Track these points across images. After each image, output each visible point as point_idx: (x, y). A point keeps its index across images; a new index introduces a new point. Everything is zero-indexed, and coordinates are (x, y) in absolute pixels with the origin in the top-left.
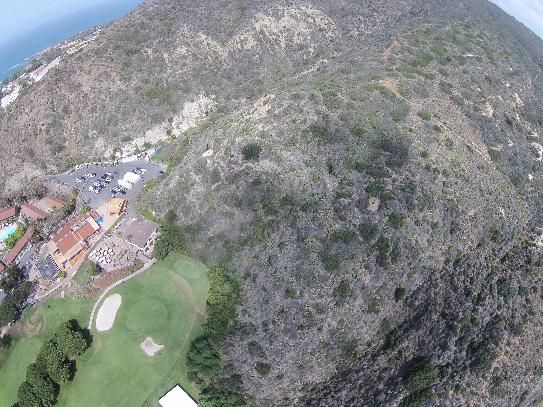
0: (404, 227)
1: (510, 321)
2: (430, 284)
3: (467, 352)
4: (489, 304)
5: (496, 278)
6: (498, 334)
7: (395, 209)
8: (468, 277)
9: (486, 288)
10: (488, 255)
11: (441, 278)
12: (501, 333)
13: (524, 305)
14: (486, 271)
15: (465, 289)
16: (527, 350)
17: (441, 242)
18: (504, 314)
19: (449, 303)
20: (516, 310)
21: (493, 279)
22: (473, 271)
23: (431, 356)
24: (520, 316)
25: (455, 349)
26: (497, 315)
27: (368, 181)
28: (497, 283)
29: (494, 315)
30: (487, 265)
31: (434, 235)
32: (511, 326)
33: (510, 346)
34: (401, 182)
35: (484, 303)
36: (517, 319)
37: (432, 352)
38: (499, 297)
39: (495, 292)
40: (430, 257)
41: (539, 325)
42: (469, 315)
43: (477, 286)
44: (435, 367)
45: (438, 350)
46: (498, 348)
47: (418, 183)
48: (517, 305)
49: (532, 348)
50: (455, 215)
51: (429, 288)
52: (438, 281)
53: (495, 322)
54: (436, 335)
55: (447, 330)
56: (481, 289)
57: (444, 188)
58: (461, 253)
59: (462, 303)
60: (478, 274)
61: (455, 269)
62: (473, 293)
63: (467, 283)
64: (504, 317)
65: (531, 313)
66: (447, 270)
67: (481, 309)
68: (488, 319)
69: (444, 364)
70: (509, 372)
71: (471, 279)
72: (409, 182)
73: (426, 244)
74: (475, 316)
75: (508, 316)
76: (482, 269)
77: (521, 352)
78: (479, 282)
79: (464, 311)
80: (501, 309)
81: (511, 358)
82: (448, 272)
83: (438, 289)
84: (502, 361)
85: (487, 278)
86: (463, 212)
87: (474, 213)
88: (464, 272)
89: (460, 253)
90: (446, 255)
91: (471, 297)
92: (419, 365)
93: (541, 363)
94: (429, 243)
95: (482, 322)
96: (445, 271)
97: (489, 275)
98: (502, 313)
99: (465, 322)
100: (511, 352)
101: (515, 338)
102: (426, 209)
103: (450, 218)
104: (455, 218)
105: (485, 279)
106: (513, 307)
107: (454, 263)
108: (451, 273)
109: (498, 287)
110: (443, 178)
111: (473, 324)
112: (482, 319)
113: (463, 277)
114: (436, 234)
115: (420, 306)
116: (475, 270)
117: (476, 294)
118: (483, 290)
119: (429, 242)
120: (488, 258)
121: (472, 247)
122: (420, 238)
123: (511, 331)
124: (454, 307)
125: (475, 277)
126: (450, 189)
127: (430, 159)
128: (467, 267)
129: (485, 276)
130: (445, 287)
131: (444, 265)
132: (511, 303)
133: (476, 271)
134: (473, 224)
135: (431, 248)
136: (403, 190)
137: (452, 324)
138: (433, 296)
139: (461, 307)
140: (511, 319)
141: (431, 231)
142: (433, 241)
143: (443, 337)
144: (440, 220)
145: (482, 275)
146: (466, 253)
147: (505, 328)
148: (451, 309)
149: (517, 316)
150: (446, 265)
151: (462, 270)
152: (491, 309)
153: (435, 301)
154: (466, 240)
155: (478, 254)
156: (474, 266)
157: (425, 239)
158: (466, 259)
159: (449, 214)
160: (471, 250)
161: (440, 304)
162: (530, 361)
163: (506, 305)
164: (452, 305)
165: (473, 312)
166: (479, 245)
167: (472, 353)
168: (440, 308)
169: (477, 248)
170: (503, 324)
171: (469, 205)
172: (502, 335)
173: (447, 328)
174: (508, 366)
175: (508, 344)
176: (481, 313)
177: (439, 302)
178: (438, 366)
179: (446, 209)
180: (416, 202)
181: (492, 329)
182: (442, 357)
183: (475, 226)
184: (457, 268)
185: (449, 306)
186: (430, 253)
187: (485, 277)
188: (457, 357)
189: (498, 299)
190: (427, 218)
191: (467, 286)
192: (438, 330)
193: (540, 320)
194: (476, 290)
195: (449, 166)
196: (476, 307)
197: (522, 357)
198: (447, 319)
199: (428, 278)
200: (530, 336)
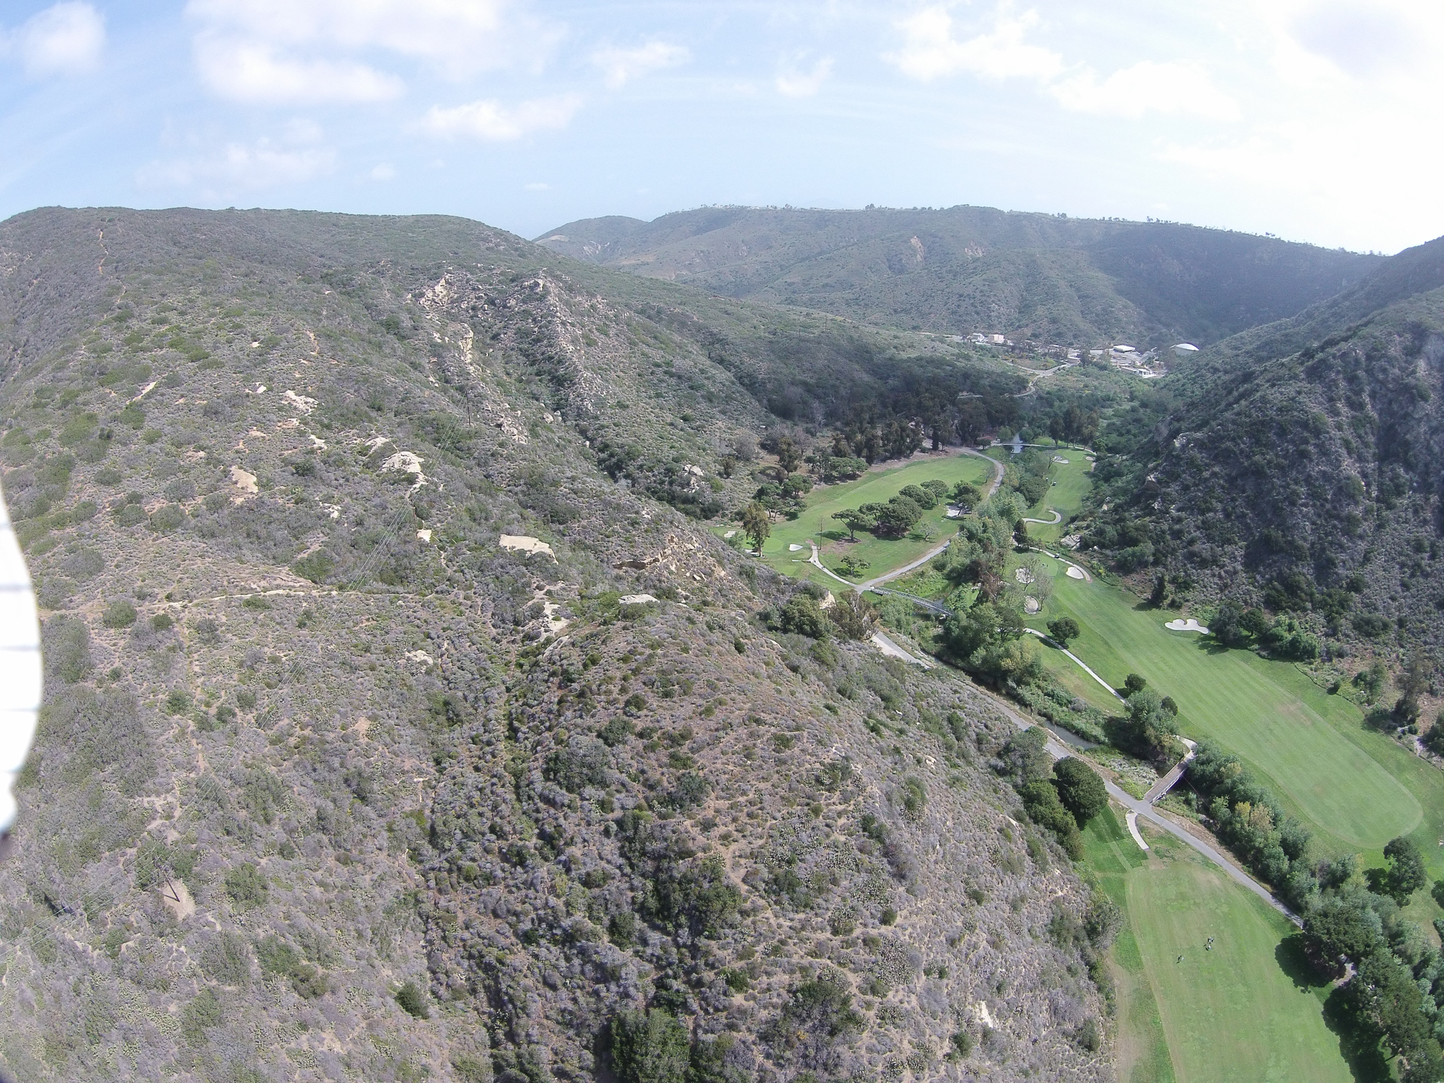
0: (272, 885)
1: (657, 798)
2: (437, 924)
3: (654, 927)
4: (579, 825)
5: (537, 775)
6: (665, 840)
7: (224, 869)
8: (483, 834)
9: (537, 811)
10: (475, 760)
11: (440, 891)
12: (668, 833)
13: (645, 748)
14: (503, 786)
15: (505, 858)
16: (755, 786)
17: (365, 836)
18: (630, 803)
19: (508, 911)
20: (643, 772)
21: (532, 783)
22: (481, 815)
23: (612, 1010)
24: (665, 770)
25: (630, 952)
26: (620, 823)
27: (127, 864)
28: (547, 779)
29: (614, 827)
30: (494, 776)
31: (338, 838)
32: (671, 800)
33: (716, 825)
34: (182, 804)
35: (567, 835)
36: (665, 779)
37: (602, 1005)
38: (580, 794)
39: (563, 796)
40: (377, 884)
41: (721, 733)
42: (570, 883)
43: (518, 827)
44: (647, 1013)
45: (608, 990)
46: (700, 854)
47: (212, 775)
48: (634, 763)
49: (762, 773)
50: (336, 762)
51: (444, 931)
52: (443, 903)
53: (630, 833)
54: (566, 978)
55: (570, 948)
56: (532, 823)
57: (269, 732)
58: (421, 812)
59: (530, 885)
60: (495, 808)
61: (443, 850)
62: (526, 847)
63: (495, 846)
64: (635, 808)
65: (675, 740)
66: (433, 869)
67: (576, 851)
68: (611, 847)
69: (652, 991)
70: (779, 848)
71: (492, 830)
72: (195, 790)
73: (344, 870)
74: (583, 871)
75: (640, 796)
76: (492, 792)
77: (751, 803)
78: (512, 818)
79: (553, 890)
80: (612, 803)
81: (747, 833)
82: (439, 870)
83: (460, 914)
84: (740, 856)
85: (518, 795)
86: (345, 739)
87: (369, 718)
88: (466, 836)
89: (418, 815)
90: (400, 848)
91: (532, 855)
92: (618, 1046)
93: (818, 765)
94: (345, 864)
95: (609, 862)
96: (432, 875)
97: (517, 787)
98: (623, 808)
99: (580, 900)
100: (731, 828)
101: (706, 805)
102: (274, 809)
103: (333, 777)
104: (342, 765)
105: (519, 800)
106: (629, 775)
107: (430, 842)
108: (447, 865)
109: (559, 784)
110: (250, 716)
111: (598, 886)
112: (601, 859)
113: (475, 848)
114: (338, 834)
115: (472, 975)
116: (481, 809)
117: (533, 842)
118: (537, 821)
119: (344, 861)
120: (482, 763)
121: (429, 782)
122: (321, 872)
123: (681, 806)
124: (527, 905)
125: (497, 819)
126: (281, 723)
127: (195, 702)
128: (461, 820)
129: (511, 796)
130: (466, 898)
131: (420, 867)
132: (618, 775)
133: (485, 809)
134: (388, 740)
135: (360, 868)
136: (201, 816)
137: (564, 930)
138: (467, 935)
139: (537, 891)
140: (652, 794)
141: (325, 839)
142: (349, 850)
143: (582, 966)
144: (319, 802)
145: (504, 801)
146: (430, 803)
147: (662, 817)
148: (526, 914)
149: (658, 776)
150: (421, 862)
151: (459, 835)
152: (595, 828)
153: (484, 938)
154: (403, 782)
155: (454, 778)
156: (472, 806)
157: (331, 862)
158: (444, 811)
159: (323, 771)
160: (434, 788)
161: (498, 932)
162: (791, 789)
163: (613, 787)
164: (519, 909)
165: (568, 871)
166: (438, 762)
167: (665, 918)
168: (507, 937)
169: (441, 771)
170: (650, 819)
171: (344, 715)
172: (674, 832)
173: (564, 946)
174: (761, 847)
175: (707, 826)
176: (584, 854)
177: (492, 933)
178: (647, 1006)
179: (309, 768)
180: (243, 813)
181: (643, 849)
182: (631, 989)
183: (393, 740)
184: (447, 844)
185: (516, 914)
186: (368, 877)
187: (514, 797)
188: (653, 955)
189: (583, 799)
190: (294, 823)
191: (500, 849)
192: (556, 967)
193: (713, 725)
194: (525, 835)
195: (240, 680)
196: (563, 858)
197: (765, 804)
198: (542, 937)
199: (419, 920)
200: (731, 767)
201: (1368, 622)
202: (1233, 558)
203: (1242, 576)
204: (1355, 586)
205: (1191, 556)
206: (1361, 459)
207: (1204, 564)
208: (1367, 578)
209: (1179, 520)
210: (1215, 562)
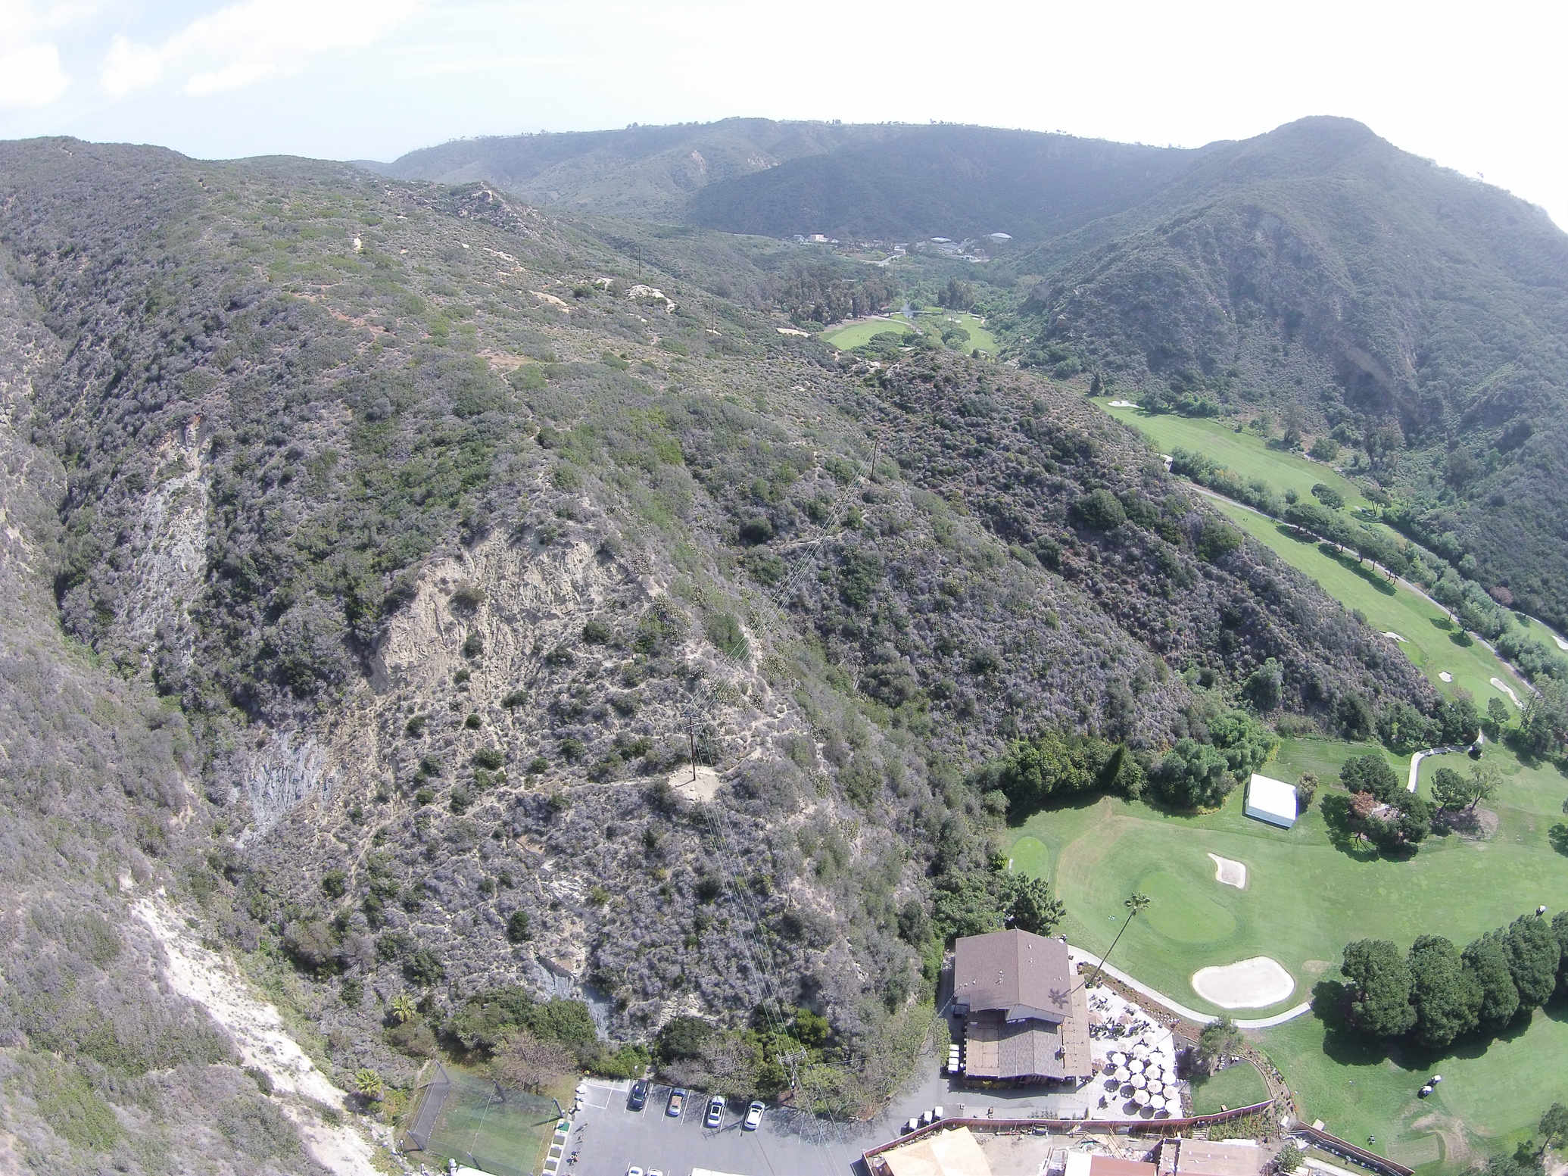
201: (1249, 393)
202: (1140, 363)
203: (1149, 375)
204: (1233, 374)
205: (1109, 364)
206: (1219, 296)
207: (1119, 368)
208: (1241, 369)
209: (1092, 343)
210: (1127, 366)
